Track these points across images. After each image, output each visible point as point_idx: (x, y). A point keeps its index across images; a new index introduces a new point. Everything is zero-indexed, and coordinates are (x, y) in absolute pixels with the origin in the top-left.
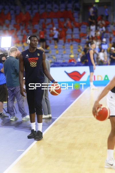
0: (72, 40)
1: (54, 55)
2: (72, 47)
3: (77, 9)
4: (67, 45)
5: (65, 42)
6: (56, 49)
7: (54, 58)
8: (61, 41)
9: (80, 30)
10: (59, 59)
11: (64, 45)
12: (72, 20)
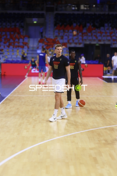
0: (19, 46)
1: (7, 56)
2: (18, 51)
3: (22, 27)
4: (15, 50)
5: (13, 47)
6: (8, 52)
7: (7, 57)
8: (11, 47)
9: (23, 40)
10: (10, 58)
11: (13, 49)
12: (19, 33)
